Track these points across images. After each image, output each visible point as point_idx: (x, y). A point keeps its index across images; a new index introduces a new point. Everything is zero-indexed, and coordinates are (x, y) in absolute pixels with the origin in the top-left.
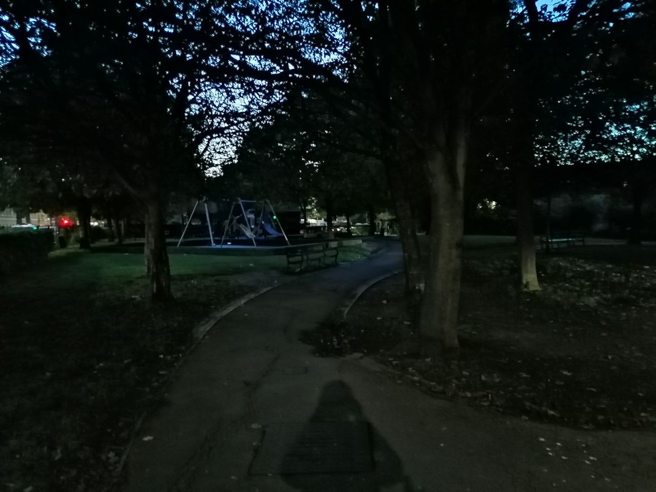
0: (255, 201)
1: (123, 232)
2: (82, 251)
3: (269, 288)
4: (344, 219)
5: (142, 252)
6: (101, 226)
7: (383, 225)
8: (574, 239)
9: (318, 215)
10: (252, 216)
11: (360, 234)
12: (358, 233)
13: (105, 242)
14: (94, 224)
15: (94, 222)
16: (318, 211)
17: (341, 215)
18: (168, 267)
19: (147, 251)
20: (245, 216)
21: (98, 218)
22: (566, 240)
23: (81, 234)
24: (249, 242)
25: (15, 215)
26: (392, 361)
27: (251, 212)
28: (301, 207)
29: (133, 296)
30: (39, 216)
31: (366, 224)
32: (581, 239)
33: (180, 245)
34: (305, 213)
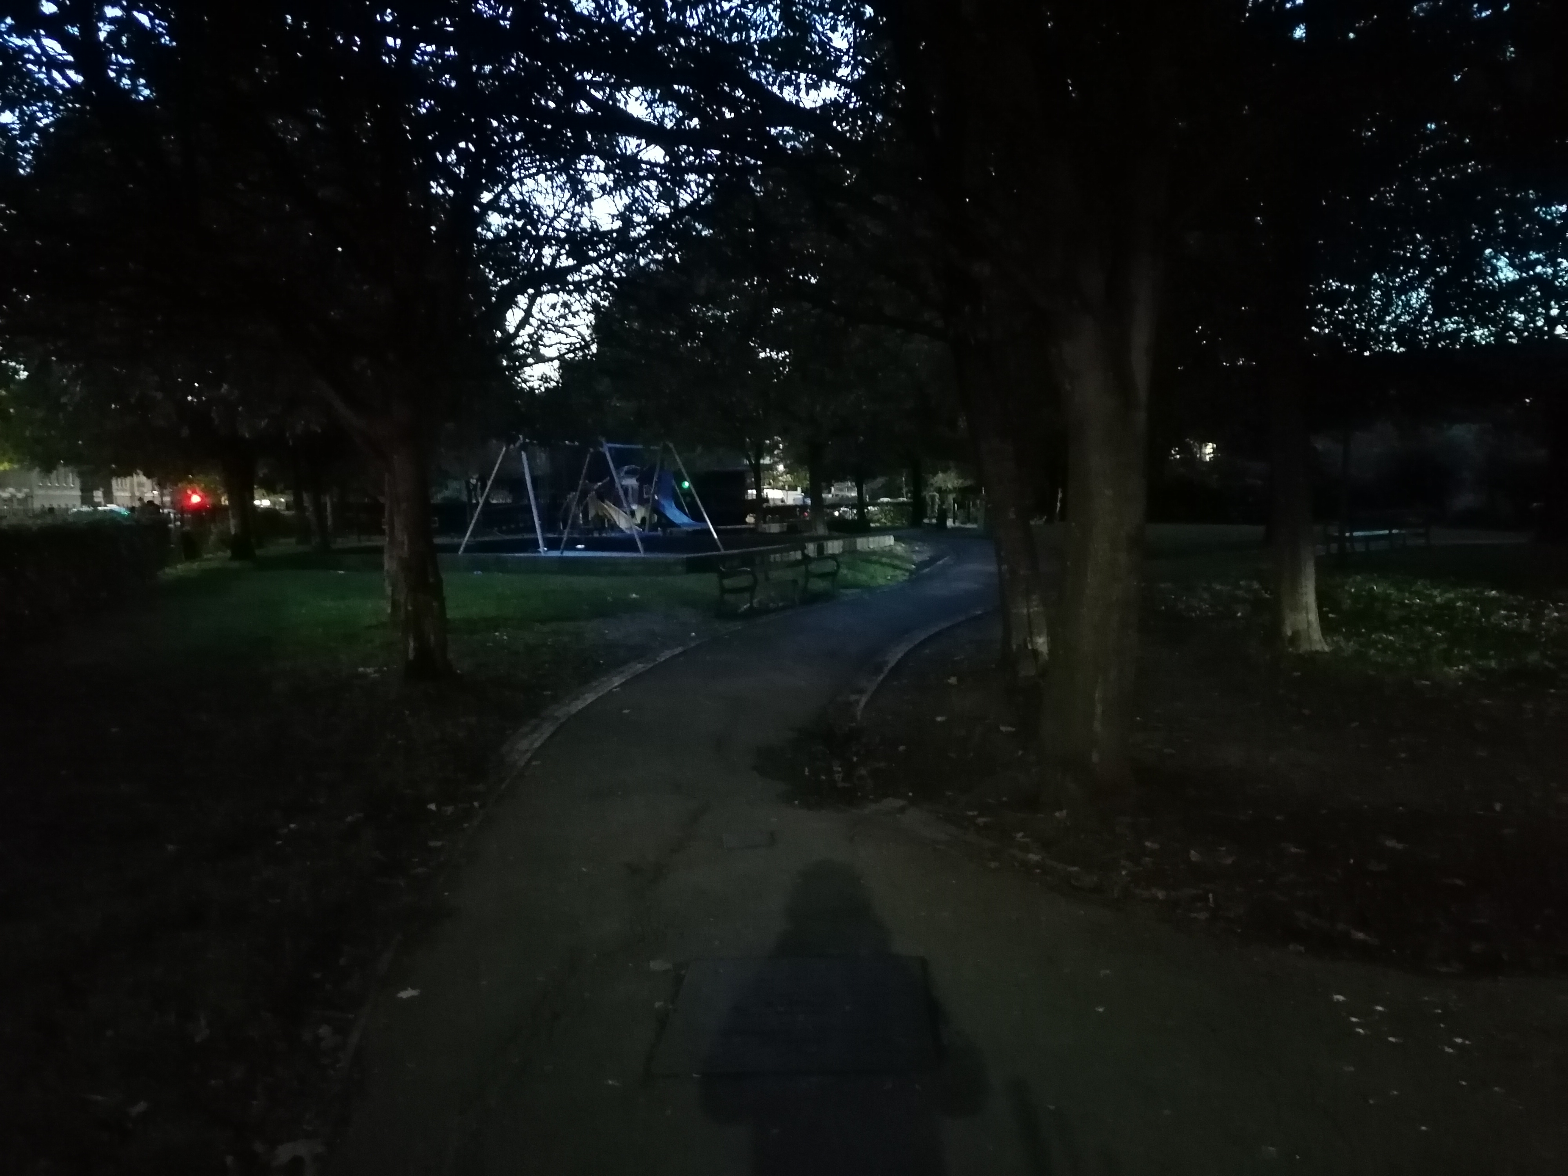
0: (640, 447)
1: (330, 522)
2: (236, 565)
3: (679, 650)
4: (850, 489)
5: (380, 567)
6: (277, 507)
7: (943, 501)
8: (1403, 532)
9: (788, 478)
10: (632, 482)
11: (889, 524)
12: (883, 520)
13: (287, 545)
14: (263, 503)
15: (263, 497)
16: (789, 470)
17: (843, 479)
18: (442, 601)
19: (390, 564)
20: (617, 480)
21: (270, 490)
22: (1387, 532)
23: (232, 526)
24: (626, 543)
25: (78, 482)
26: (976, 817)
27: (630, 474)
28: (750, 461)
29: (361, 669)
30: (132, 485)
31: (901, 499)
32: (1421, 531)
33: (466, 550)
34: (759, 474)
